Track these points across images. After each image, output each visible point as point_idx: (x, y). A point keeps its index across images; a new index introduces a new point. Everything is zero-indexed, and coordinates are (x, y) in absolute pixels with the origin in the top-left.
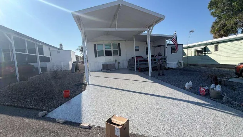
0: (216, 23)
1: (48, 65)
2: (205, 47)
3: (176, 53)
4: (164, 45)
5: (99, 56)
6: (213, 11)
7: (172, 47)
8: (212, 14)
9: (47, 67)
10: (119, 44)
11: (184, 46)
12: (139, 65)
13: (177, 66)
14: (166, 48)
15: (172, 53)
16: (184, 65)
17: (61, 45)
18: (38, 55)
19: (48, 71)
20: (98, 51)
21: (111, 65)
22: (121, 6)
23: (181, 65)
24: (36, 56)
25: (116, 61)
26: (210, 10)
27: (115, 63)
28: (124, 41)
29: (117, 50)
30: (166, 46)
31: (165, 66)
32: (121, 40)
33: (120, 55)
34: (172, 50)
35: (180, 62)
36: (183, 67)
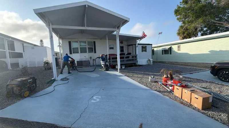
0: (181, 27)
1: (20, 61)
2: (171, 47)
3: (146, 52)
4: (135, 45)
5: (73, 53)
6: (179, 17)
7: (142, 46)
8: (178, 19)
9: (18, 63)
10: (94, 42)
11: (153, 46)
12: (111, 62)
13: (147, 64)
14: (137, 47)
15: (142, 52)
16: (153, 62)
17: (41, 41)
18: (7, 51)
19: (20, 67)
20: (73, 48)
21: (85, 61)
22: (87, 6)
23: (150, 62)
24: (5, 51)
25: (91, 58)
26: (176, 16)
27: (90, 60)
28: (100, 39)
29: (93, 48)
30: (137, 45)
31: (136, 63)
32: (96, 39)
33: (95, 52)
34: (142, 49)
35: (149, 60)
36: (152, 64)
